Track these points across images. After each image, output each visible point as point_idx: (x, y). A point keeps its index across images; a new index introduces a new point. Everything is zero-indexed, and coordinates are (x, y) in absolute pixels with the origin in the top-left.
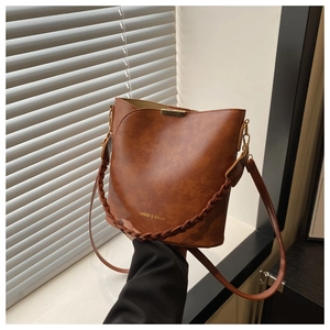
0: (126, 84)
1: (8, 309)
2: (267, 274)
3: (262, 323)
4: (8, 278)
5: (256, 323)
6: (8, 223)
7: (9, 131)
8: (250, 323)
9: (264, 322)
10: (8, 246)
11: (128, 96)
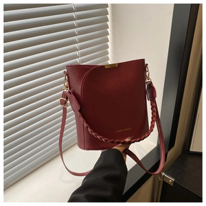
0: (77, 53)
1: (5, 189)
2: (163, 174)
4: (5, 171)
7: (5, 88)
9: (162, 201)
10: (5, 151)
11: (78, 61)
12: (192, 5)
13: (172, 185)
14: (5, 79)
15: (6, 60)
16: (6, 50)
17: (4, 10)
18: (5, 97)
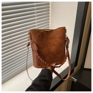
0: (36, 24)
1: (2, 83)
2: (72, 77)
3: (71, 91)
4: (2, 75)
5: (69, 91)
6: (2, 61)
8: (67, 91)
10: (2, 67)
11: (36, 28)
12: (86, 2)
13: (76, 82)
14: (2, 36)
15: (3, 28)
16: (3, 23)
17: (2, 6)
18: (2, 44)
